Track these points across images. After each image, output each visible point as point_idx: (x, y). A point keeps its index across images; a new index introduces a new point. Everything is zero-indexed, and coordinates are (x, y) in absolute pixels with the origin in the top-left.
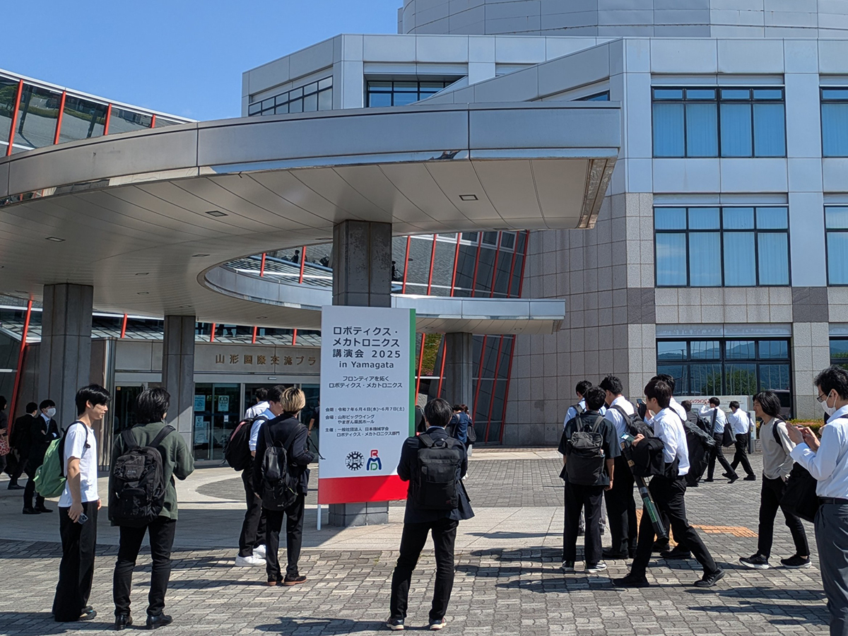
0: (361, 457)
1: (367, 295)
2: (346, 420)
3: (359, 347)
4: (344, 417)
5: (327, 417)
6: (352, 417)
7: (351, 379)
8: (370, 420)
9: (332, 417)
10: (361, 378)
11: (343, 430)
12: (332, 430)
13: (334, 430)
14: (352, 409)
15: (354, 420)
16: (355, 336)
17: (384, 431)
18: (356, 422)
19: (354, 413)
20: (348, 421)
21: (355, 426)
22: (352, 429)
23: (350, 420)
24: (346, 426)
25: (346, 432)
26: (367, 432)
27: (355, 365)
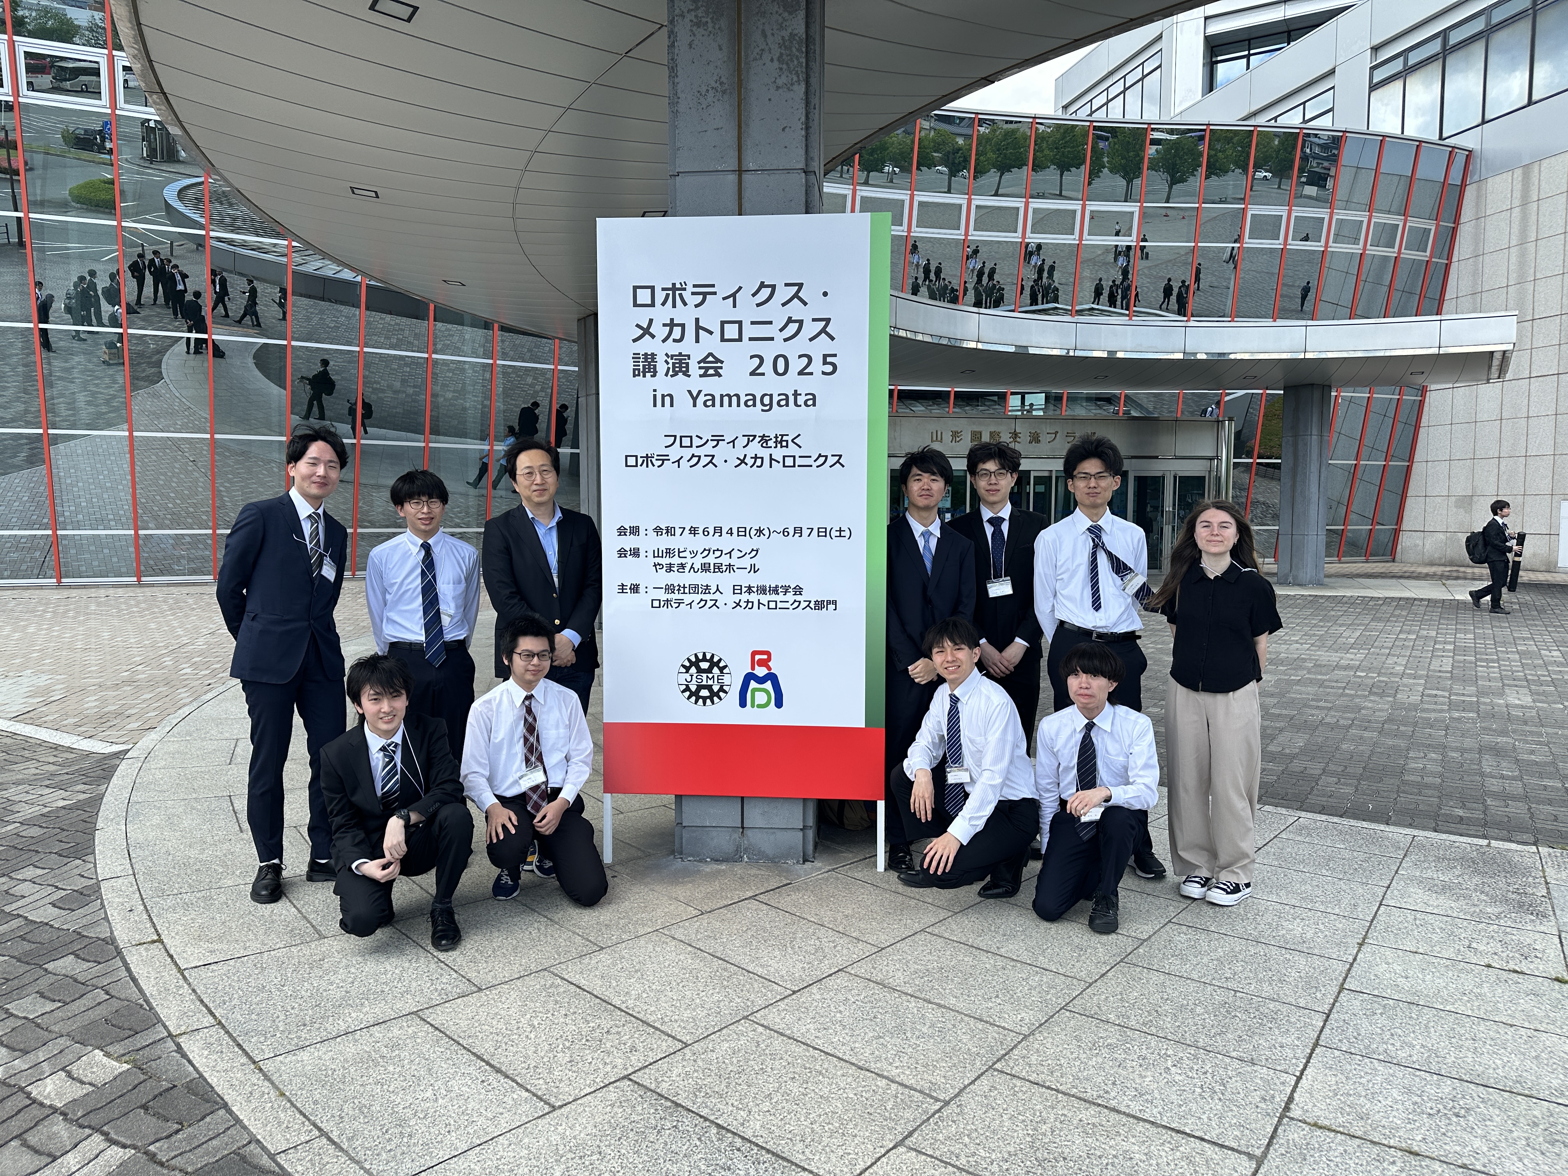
0: (722, 669)
1: (732, 178)
2: (676, 561)
3: (710, 344)
4: (669, 552)
5: (622, 553)
6: (694, 554)
7: (686, 441)
8: (746, 562)
9: (636, 553)
10: (718, 439)
11: (670, 589)
12: (635, 589)
13: (642, 589)
14: (693, 531)
15: (698, 562)
16: (699, 312)
17: (790, 597)
18: (705, 568)
19: (699, 543)
20: (682, 566)
21: (702, 579)
22: (695, 589)
23: (689, 562)
24: (675, 578)
25: (676, 596)
26: (737, 598)
27: (701, 399)
